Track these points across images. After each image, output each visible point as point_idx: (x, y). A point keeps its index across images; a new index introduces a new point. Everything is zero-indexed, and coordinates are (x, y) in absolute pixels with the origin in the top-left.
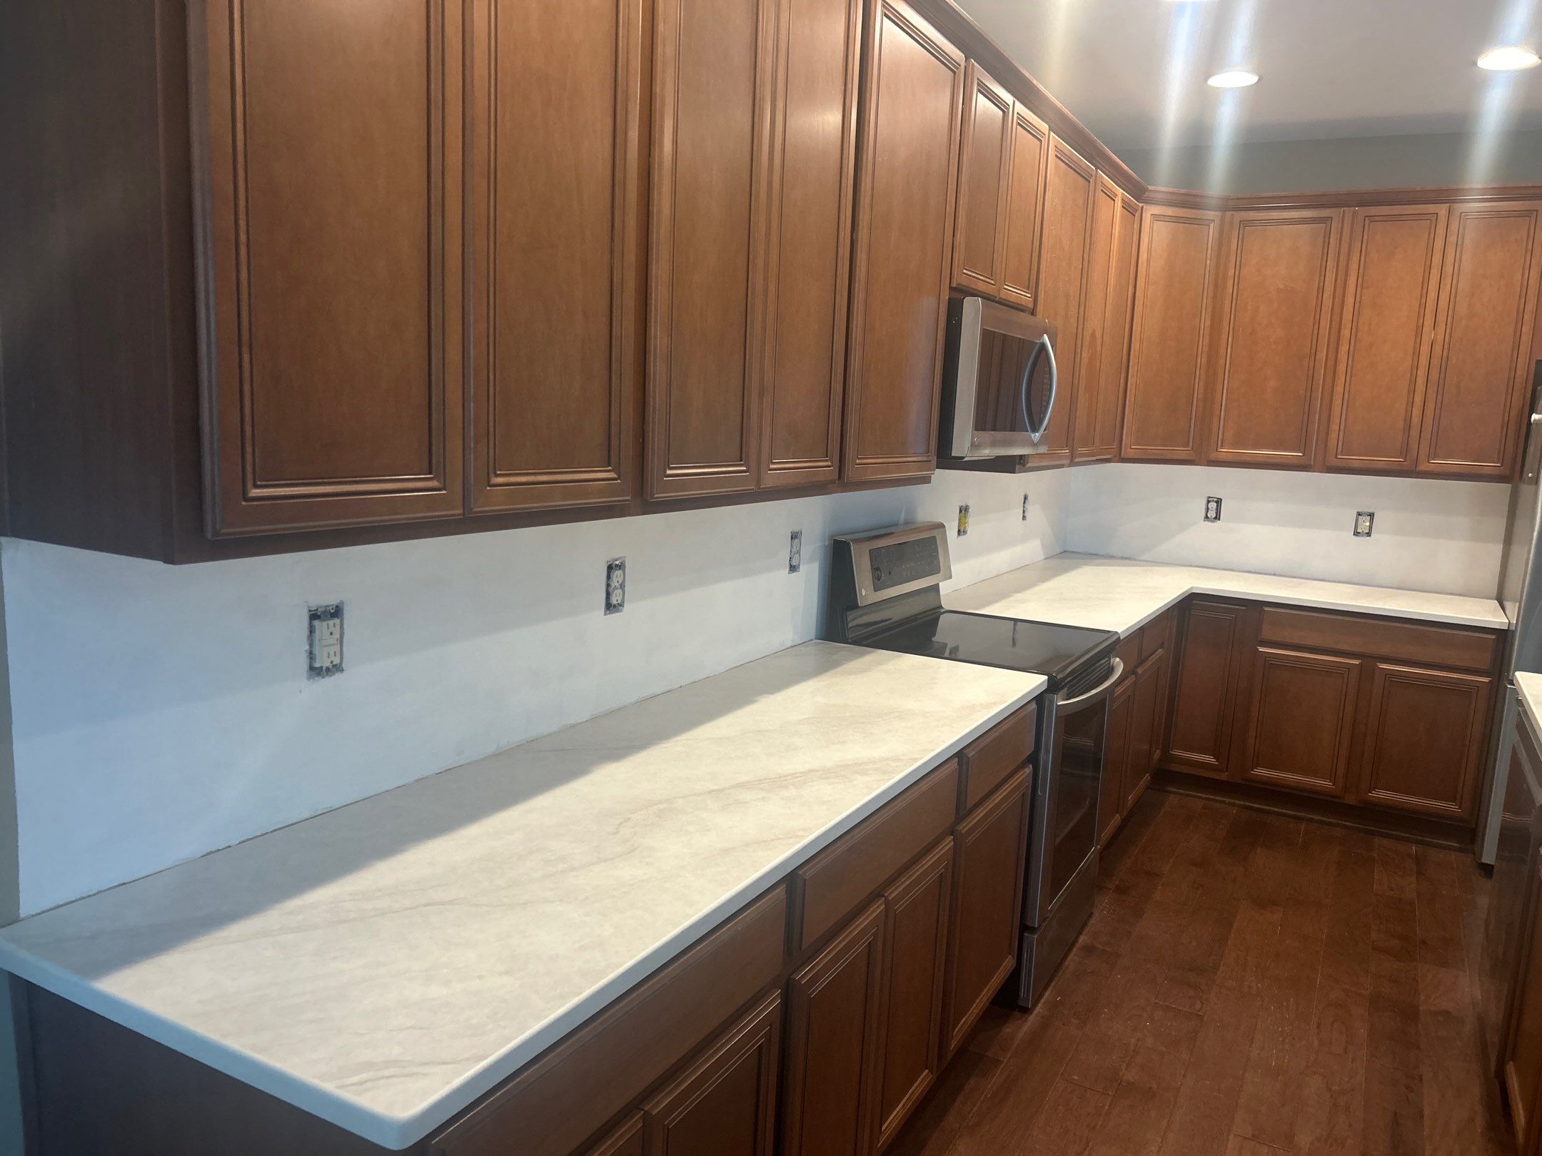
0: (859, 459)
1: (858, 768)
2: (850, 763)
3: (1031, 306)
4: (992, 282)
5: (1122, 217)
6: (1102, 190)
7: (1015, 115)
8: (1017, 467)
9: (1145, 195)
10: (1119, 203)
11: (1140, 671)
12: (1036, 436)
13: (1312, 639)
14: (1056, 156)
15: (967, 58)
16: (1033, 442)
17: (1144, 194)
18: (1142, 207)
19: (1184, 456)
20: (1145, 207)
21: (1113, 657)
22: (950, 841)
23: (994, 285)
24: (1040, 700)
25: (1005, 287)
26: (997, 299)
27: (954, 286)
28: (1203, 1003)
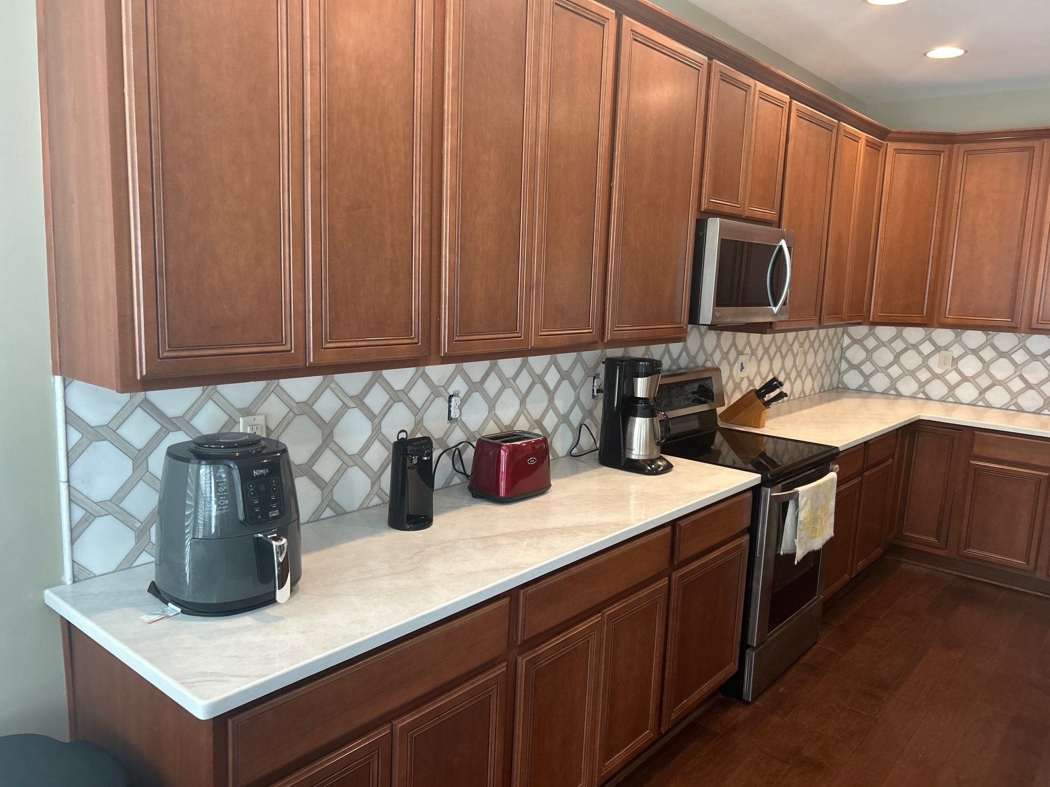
0: (617, 327)
1: (586, 528)
2: (583, 525)
3: (777, 219)
4: (739, 206)
5: (866, 152)
6: (845, 136)
7: (757, 92)
8: (768, 330)
9: (889, 136)
10: (862, 143)
11: (866, 474)
12: (775, 310)
13: (1012, 456)
14: (798, 116)
15: (710, 59)
16: (774, 313)
17: (888, 134)
18: (887, 144)
19: (919, 321)
20: (889, 144)
21: (832, 464)
22: (666, 580)
23: (740, 208)
24: (755, 490)
25: (751, 208)
26: (743, 217)
27: (703, 210)
28: (880, 710)
